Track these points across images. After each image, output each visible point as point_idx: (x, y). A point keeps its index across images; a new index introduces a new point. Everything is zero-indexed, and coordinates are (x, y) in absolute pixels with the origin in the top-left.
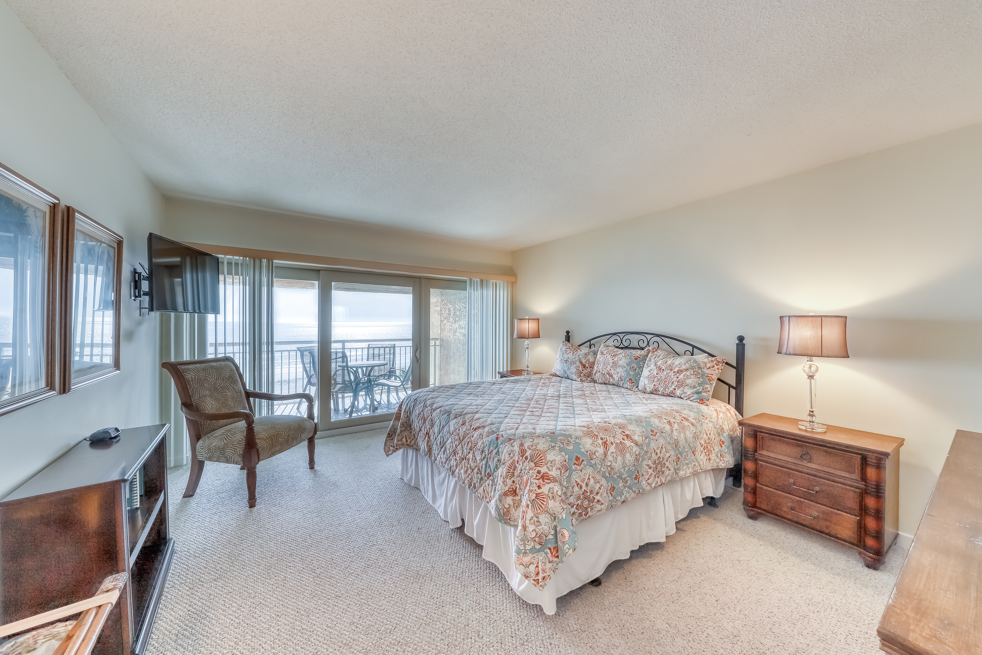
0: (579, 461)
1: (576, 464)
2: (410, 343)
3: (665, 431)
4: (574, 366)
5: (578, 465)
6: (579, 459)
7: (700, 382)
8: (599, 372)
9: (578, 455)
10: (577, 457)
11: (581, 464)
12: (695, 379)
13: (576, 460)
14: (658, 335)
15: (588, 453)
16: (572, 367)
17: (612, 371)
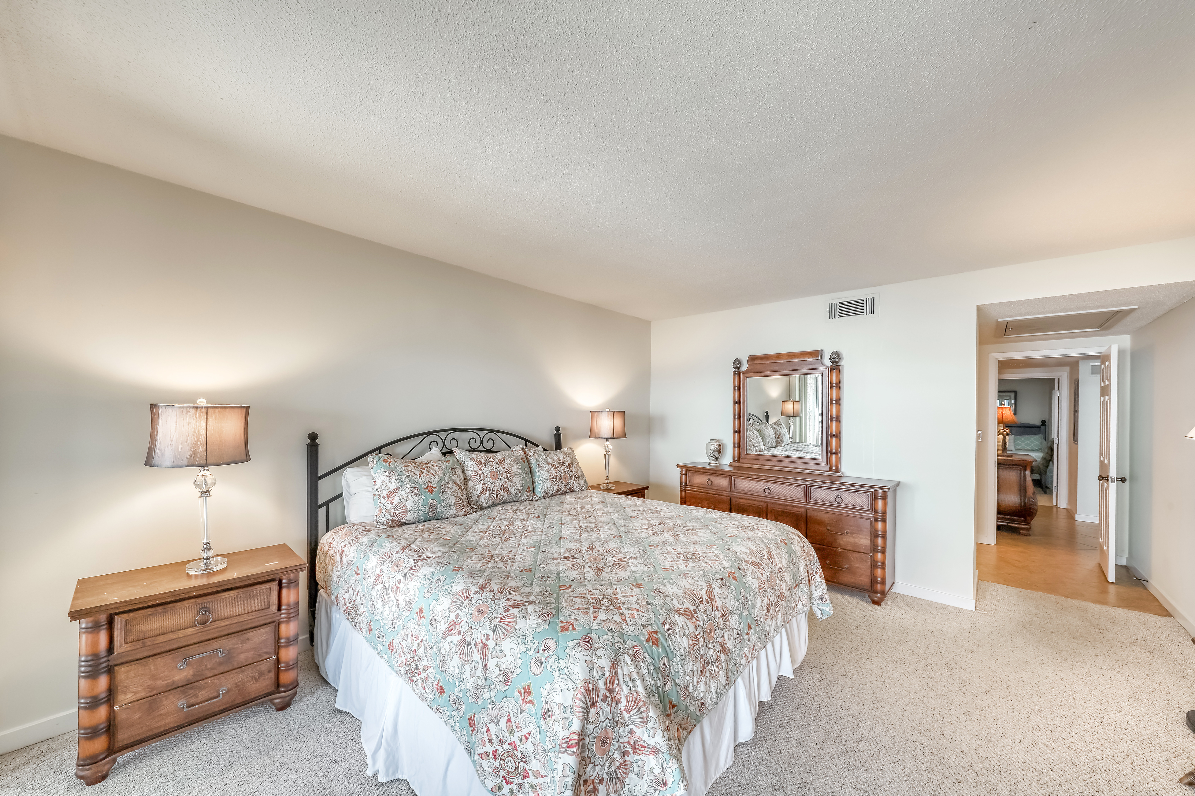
4: (450, 492)
8: (490, 490)
14: (492, 431)
16: (446, 496)
17: (508, 483)
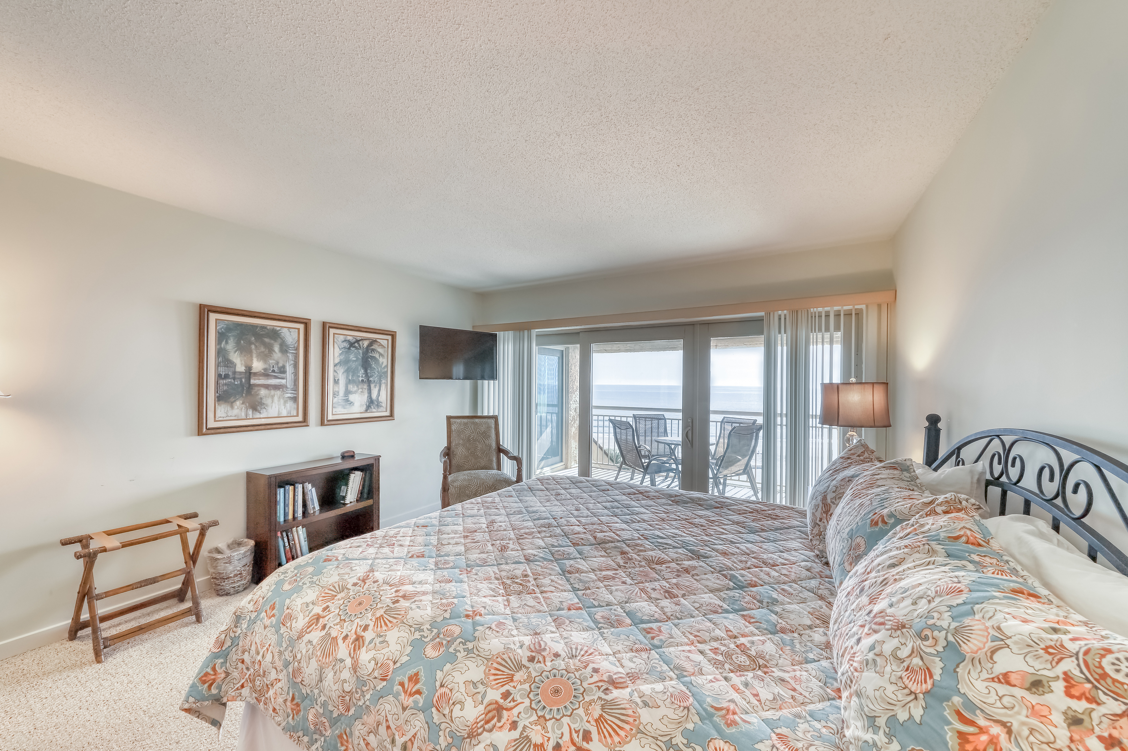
0: (411, 685)
1: (403, 687)
2: (680, 415)
3: (446, 712)
5: (405, 692)
6: (417, 682)
7: (902, 716)
9: (422, 673)
10: (417, 674)
11: (411, 695)
12: (890, 689)
13: (410, 679)
15: (443, 690)
